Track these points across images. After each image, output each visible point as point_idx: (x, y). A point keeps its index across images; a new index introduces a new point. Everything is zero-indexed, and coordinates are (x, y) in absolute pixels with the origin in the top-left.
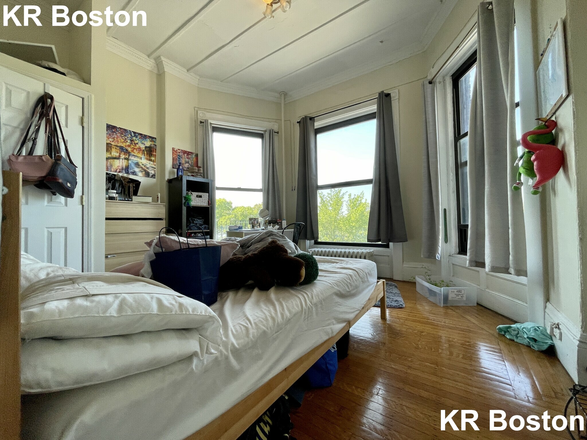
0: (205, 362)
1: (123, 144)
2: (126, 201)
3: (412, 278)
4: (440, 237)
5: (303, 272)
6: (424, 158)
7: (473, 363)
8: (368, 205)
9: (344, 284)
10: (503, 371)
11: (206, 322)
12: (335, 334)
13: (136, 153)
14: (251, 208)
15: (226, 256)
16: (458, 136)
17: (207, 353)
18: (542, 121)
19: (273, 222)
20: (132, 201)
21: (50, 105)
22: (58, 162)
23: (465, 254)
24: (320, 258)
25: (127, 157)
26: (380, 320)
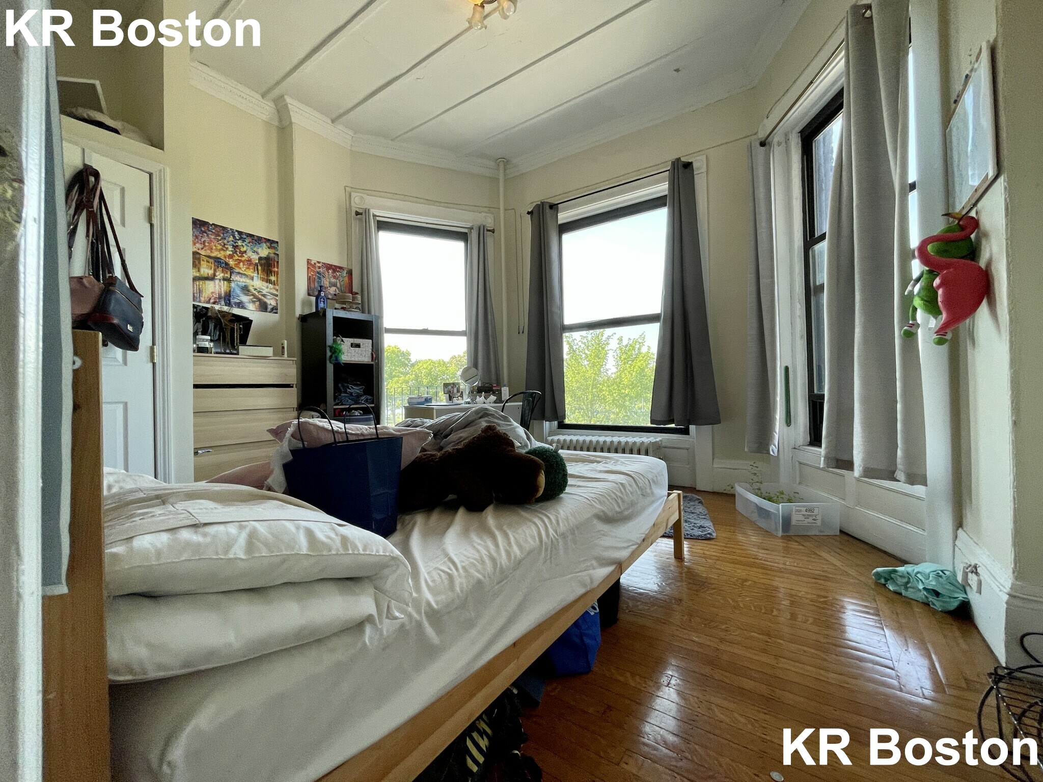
0: (385, 632)
1: (220, 253)
2: (228, 354)
3: (729, 488)
4: (778, 417)
5: (542, 479)
6: (751, 277)
7: (831, 633)
8: (652, 356)
9: (612, 499)
10: (880, 645)
11: (384, 566)
12: (596, 584)
13: (243, 268)
14: (444, 363)
15: (410, 453)
16: (810, 239)
17: (387, 617)
18: (954, 218)
19: (485, 389)
20: (237, 354)
21: (94, 186)
22: (110, 288)
23: (819, 445)
24: (568, 454)
25: (228, 275)
26: (672, 560)
